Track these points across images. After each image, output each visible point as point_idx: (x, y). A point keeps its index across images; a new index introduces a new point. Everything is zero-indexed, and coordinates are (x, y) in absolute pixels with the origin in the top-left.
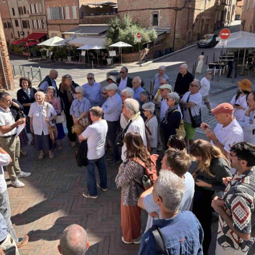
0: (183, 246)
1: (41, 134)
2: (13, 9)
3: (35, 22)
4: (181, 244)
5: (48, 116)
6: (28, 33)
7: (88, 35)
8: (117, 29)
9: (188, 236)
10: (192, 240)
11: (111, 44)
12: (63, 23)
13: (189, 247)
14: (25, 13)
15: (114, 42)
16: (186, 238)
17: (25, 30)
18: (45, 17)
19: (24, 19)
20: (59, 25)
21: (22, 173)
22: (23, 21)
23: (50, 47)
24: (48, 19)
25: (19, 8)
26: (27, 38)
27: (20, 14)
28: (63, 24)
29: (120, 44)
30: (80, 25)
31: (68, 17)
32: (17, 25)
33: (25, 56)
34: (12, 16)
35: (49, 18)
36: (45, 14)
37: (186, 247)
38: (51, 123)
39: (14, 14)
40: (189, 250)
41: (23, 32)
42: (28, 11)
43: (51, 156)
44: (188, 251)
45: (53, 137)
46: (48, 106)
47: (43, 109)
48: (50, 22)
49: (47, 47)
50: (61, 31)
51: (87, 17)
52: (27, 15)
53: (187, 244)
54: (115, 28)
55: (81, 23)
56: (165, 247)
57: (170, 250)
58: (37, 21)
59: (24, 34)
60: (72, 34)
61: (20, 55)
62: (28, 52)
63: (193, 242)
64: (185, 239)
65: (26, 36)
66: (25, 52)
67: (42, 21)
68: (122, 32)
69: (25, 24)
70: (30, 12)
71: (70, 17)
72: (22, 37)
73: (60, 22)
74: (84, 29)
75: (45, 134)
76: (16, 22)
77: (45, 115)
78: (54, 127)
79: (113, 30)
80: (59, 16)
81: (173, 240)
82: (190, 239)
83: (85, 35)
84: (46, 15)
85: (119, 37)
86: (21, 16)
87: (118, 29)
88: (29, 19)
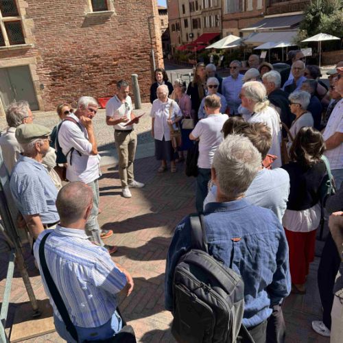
0: (237, 248)
1: (161, 139)
2: (183, 6)
3: (207, 19)
4: (233, 245)
5: (171, 117)
6: (198, 34)
7: (274, 29)
8: (317, 14)
9: (249, 238)
10: (256, 245)
11: (305, 38)
12: (243, 16)
13: (248, 256)
14: (197, 9)
15: (310, 35)
16: (246, 239)
17: (195, 31)
18: (220, 11)
19: (195, 18)
20: (237, 20)
21: (134, 183)
22: (193, 20)
23: (221, 49)
24: (224, 13)
25: (190, 4)
26: (196, 41)
27: (191, 11)
28: (242, 18)
29: (321, 37)
30: (266, 17)
31: (250, 8)
32: (186, 25)
33: (190, 64)
34: (182, 15)
35: (226, 12)
36: (220, 7)
37: (243, 254)
38: (174, 126)
39: (184, 13)
40: (249, 260)
41: (193, 34)
42: (200, 7)
43: (172, 170)
44: (246, 262)
45: (175, 145)
46: (171, 105)
47: (165, 107)
48: (225, 18)
49: (218, 50)
50: (239, 29)
51: (277, 4)
52: (198, 12)
53: (247, 250)
54: (314, 14)
55: (267, 15)
56: (203, 240)
57: (212, 248)
58: (210, 17)
59: (193, 36)
60: (253, 31)
61: (184, 64)
62: (194, 59)
63: (258, 250)
64: (243, 241)
65: (196, 38)
66: (191, 59)
67: (216, 16)
68: (325, 19)
69: (196, 24)
70: (202, 7)
71: (253, 6)
72: (190, 40)
73: (239, 16)
74: (270, 22)
75: (166, 140)
76: (186, 22)
77: (168, 115)
78: (177, 131)
79: (312, 17)
80: (238, 8)
81: (220, 234)
82: (252, 244)
83: (271, 29)
84: (221, 9)
85: (320, 27)
86: (192, 14)
87: (320, 15)
88: (201, 17)
